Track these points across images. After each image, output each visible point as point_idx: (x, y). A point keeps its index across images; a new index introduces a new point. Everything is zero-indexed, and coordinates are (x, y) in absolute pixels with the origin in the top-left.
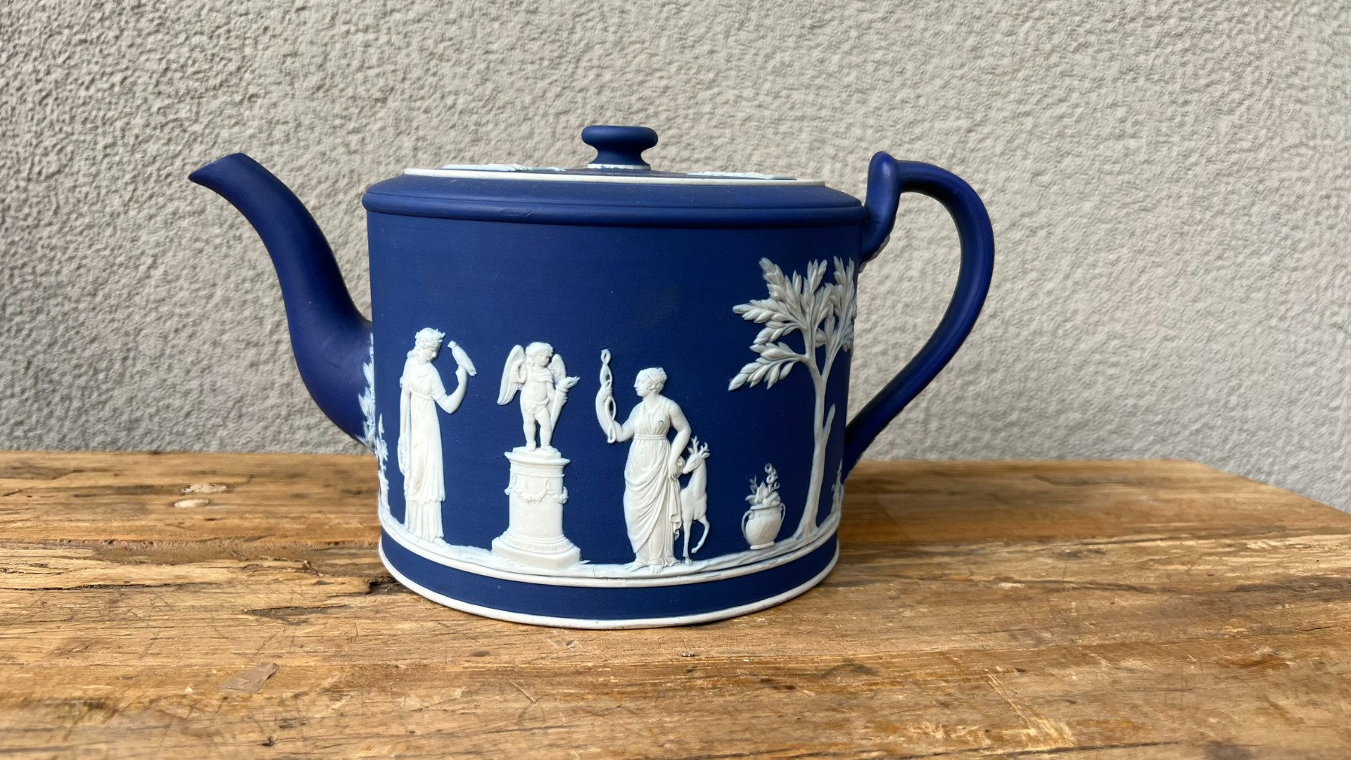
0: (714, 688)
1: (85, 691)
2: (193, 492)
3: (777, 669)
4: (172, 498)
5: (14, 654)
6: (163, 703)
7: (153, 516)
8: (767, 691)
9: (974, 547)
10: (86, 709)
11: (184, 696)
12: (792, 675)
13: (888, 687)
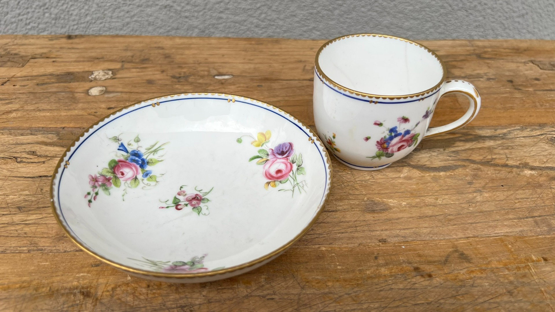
0: (391, 276)
1: (78, 279)
2: (95, 79)
3: (420, 256)
4: (87, 85)
5: (36, 240)
6: (119, 291)
7: (80, 105)
8: (419, 279)
9: (505, 131)
10: (82, 297)
11: (127, 284)
12: (430, 263)
13: (479, 275)
